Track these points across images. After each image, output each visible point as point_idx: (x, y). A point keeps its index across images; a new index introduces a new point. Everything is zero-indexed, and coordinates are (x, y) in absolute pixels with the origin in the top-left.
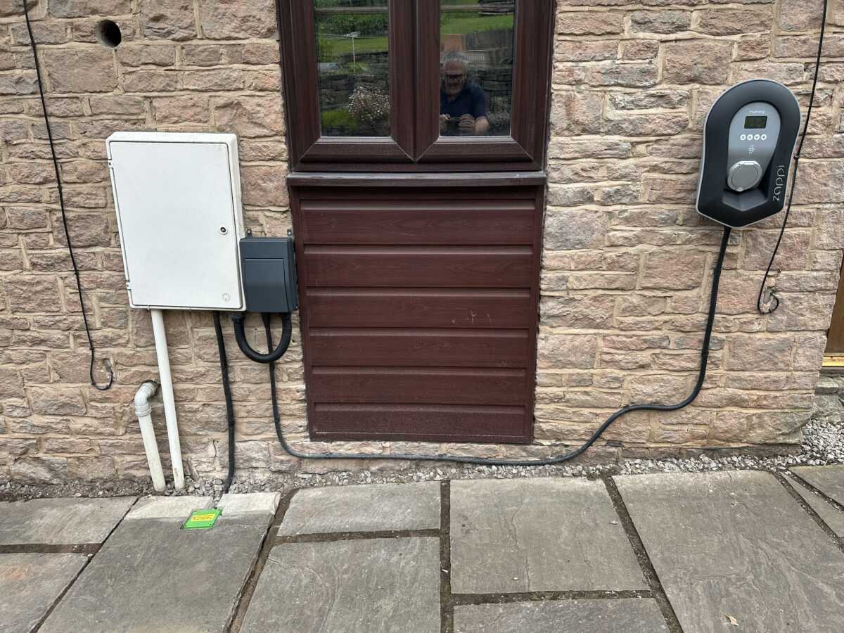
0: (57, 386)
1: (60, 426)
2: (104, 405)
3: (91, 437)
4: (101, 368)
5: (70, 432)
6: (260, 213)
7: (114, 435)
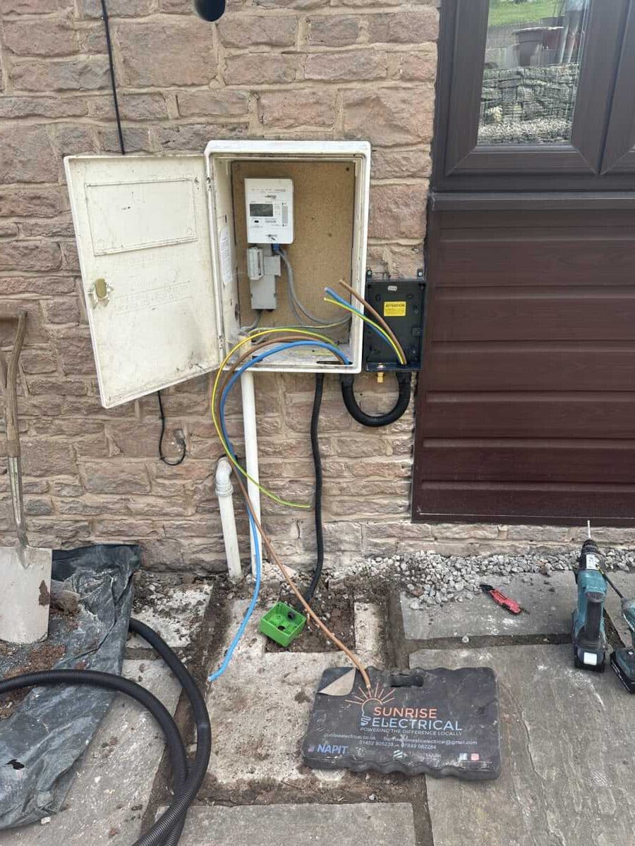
0: (116, 460)
1: (117, 506)
2: (172, 482)
3: (154, 518)
4: (172, 441)
5: (129, 512)
6: (386, 249)
7: (181, 516)
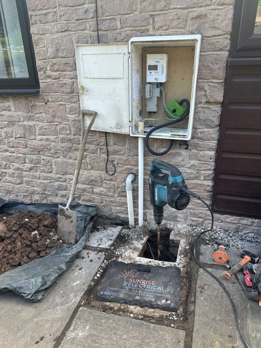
0: (90, 171)
1: (90, 190)
2: (110, 182)
3: (102, 196)
4: (111, 165)
5: (93, 193)
6: (206, 84)
7: (113, 197)
